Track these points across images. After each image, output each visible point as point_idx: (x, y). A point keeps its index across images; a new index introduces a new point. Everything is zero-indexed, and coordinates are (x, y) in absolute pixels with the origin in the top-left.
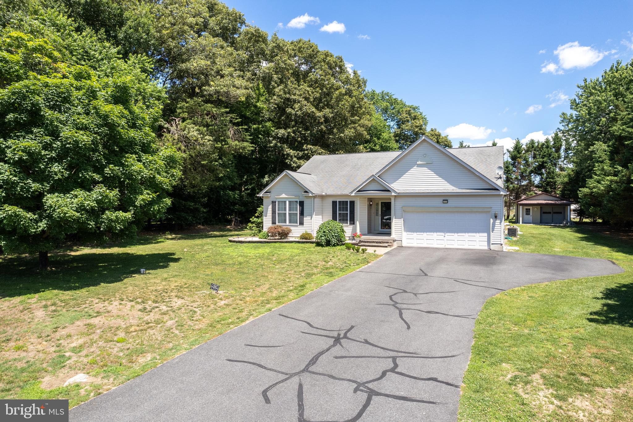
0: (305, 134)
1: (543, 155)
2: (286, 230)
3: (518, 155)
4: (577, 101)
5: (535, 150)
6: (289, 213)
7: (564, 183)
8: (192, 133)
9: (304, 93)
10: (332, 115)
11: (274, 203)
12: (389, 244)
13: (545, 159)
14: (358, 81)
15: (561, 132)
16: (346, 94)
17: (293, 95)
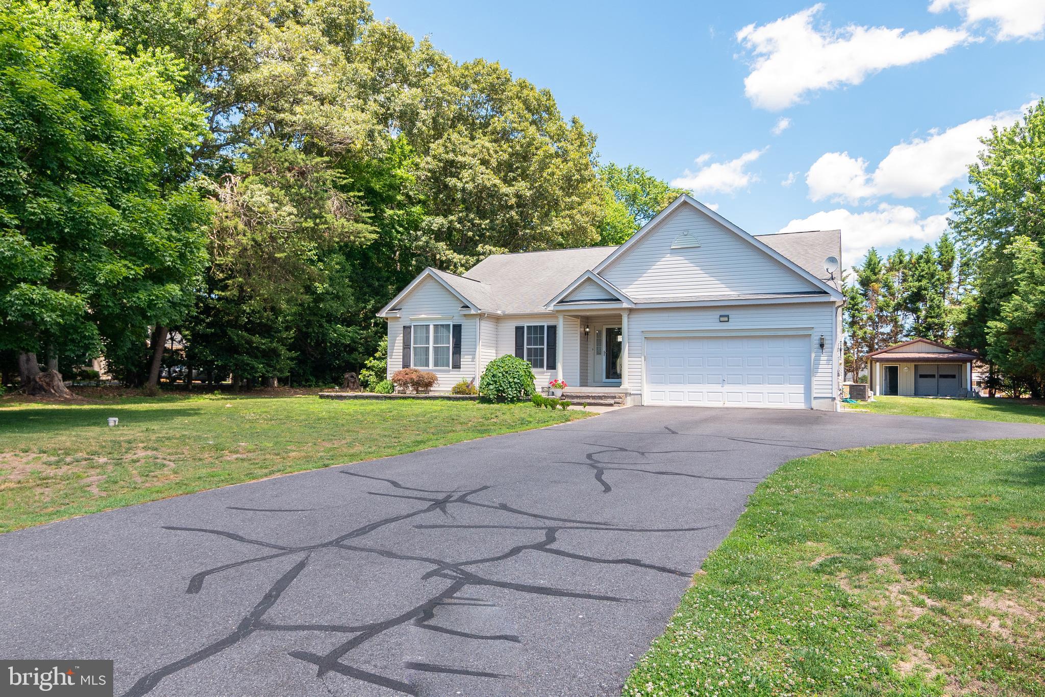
0: (481, 224)
1: (919, 276)
2: (426, 376)
3: (873, 278)
4: (981, 168)
5: (905, 268)
6: (435, 348)
7: (959, 324)
8: (258, 199)
9: (481, 152)
10: (531, 192)
11: (406, 329)
12: (617, 400)
13: (924, 283)
14: (580, 136)
15: (953, 225)
16: (557, 155)
17: (461, 155)
